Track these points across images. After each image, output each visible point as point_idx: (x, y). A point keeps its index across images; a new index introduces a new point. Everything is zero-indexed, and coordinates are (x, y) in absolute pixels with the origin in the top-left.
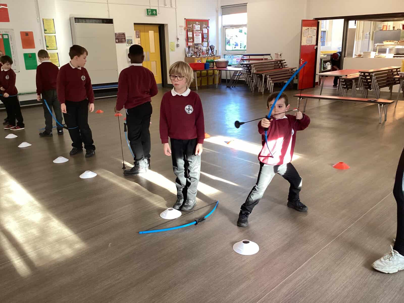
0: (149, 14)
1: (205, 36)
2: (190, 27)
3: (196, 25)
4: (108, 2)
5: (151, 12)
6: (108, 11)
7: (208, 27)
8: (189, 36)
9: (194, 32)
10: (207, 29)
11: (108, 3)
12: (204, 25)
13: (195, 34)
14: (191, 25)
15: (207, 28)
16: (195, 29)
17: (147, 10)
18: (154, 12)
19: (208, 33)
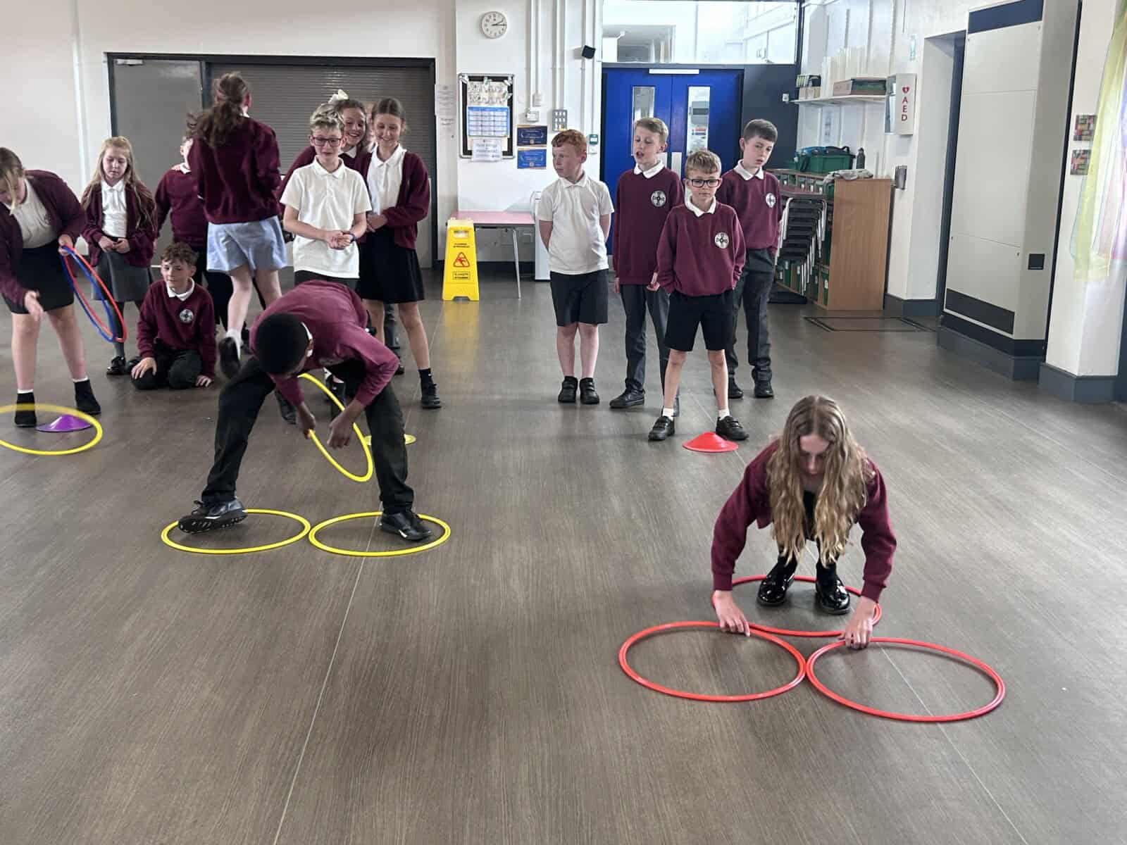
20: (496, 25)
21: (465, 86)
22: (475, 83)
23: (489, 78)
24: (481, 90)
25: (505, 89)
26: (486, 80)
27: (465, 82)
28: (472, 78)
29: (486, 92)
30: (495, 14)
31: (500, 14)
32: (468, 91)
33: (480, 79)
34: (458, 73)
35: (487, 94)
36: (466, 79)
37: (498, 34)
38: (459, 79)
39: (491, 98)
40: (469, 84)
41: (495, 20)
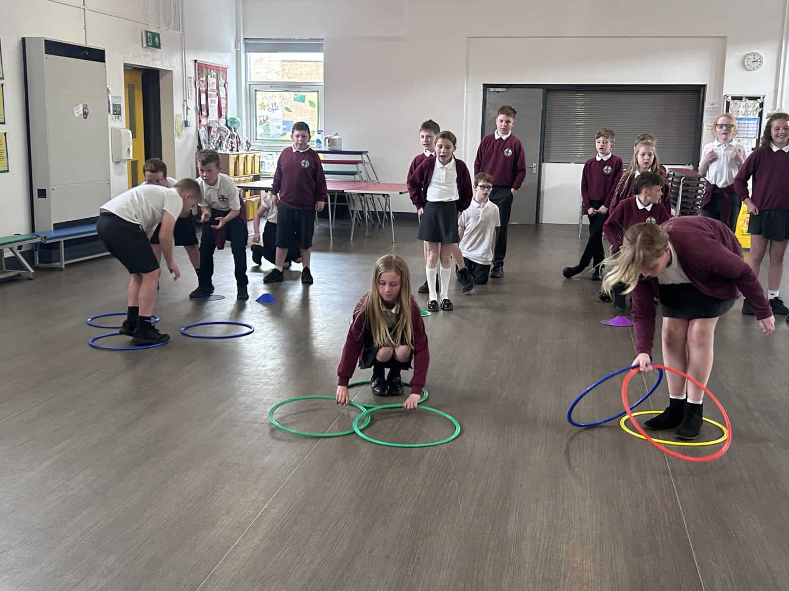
0: (150, 44)
1: (223, 106)
2: (203, 81)
3: (211, 77)
4: (84, 5)
5: (151, 40)
6: (85, 29)
7: (227, 83)
8: (202, 104)
9: (209, 93)
10: (225, 90)
11: (84, 9)
12: (221, 79)
13: (209, 99)
14: (205, 77)
15: (226, 86)
16: (210, 87)
17: (147, 32)
18: (157, 39)
19: (226, 99)
20: (755, 61)
21: (728, 103)
22: (736, 101)
23: (746, 97)
24: (740, 106)
25: (758, 105)
26: (744, 100)
27: (728, 101)
28: (734, 98)
29: (743, 107)
30: (754, 54)
31: (758, 54)
32: (730, 107)
33: (740, 98)
34: (724, 95)
35: (744, 108)
36: (730, 98)
37: (755, 68)
38: (724, 99)
39: (747, 111)
40: (731, 102)
41: (754, 58)
